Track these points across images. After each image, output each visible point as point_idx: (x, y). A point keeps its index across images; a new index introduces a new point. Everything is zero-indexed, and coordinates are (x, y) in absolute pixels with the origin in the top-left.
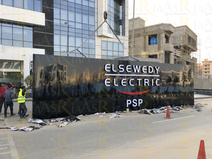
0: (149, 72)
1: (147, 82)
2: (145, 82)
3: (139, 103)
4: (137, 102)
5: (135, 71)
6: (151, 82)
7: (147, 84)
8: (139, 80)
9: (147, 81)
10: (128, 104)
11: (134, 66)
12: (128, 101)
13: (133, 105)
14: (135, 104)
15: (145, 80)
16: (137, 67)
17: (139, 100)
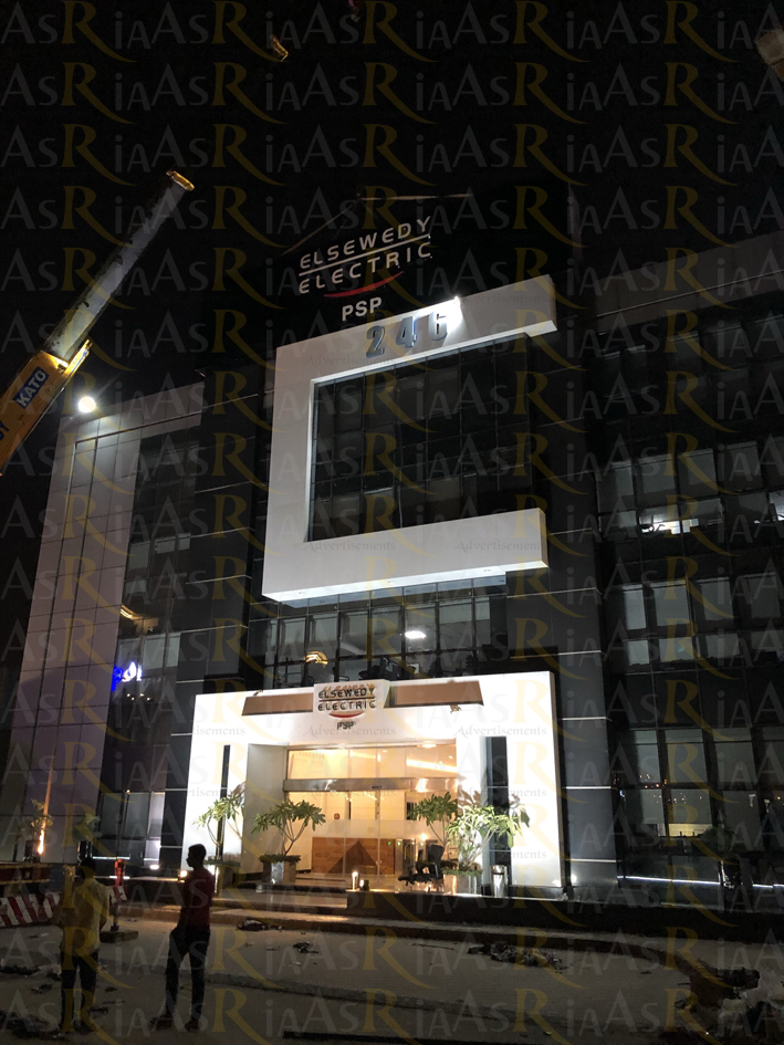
0: (400, 237)
1: (395, 260)
2: (389, 261)
3: (372, 306)
4: (368, 307)
5: (364, 248)
6: (402, 258)
7: (392, 263)
8: (373, 261)
9: (391, 257)
10: (345, 314)
11: (361, 239)
12: (344, 308)
13: (358, 314)
14: (361, 311)
15: (388, 256)
16: (368, 237)
17: (372, 301)
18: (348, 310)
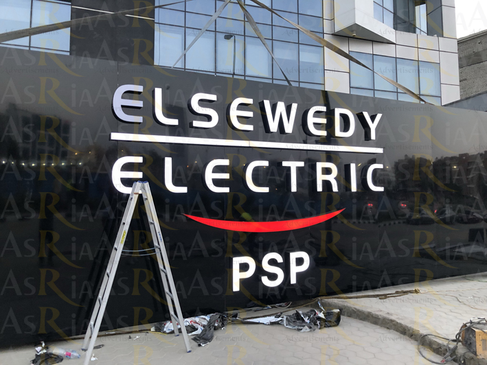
0: (338, 133)
5: (274, 127)
14: (273, 277)
15: (320, 166)
18: (244, 267)
